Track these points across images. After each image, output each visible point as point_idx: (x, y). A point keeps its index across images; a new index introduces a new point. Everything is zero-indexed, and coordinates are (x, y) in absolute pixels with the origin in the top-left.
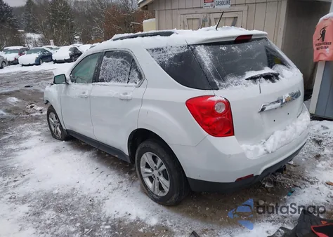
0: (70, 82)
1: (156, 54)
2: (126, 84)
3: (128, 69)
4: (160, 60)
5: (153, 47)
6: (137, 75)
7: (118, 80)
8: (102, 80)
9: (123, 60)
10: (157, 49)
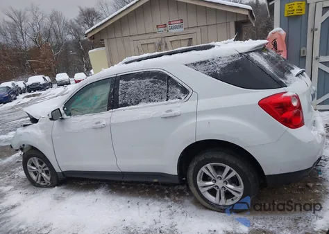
0: (65, 116)
1: (202, 67)
2: (165, 102)
3: (165, 87)
4: (209, 71)
5: (194, 61)
6: (179, 90)
7: (150, 101)
8: (125, 105)
9: (152, 79)
10: (201, 63)
